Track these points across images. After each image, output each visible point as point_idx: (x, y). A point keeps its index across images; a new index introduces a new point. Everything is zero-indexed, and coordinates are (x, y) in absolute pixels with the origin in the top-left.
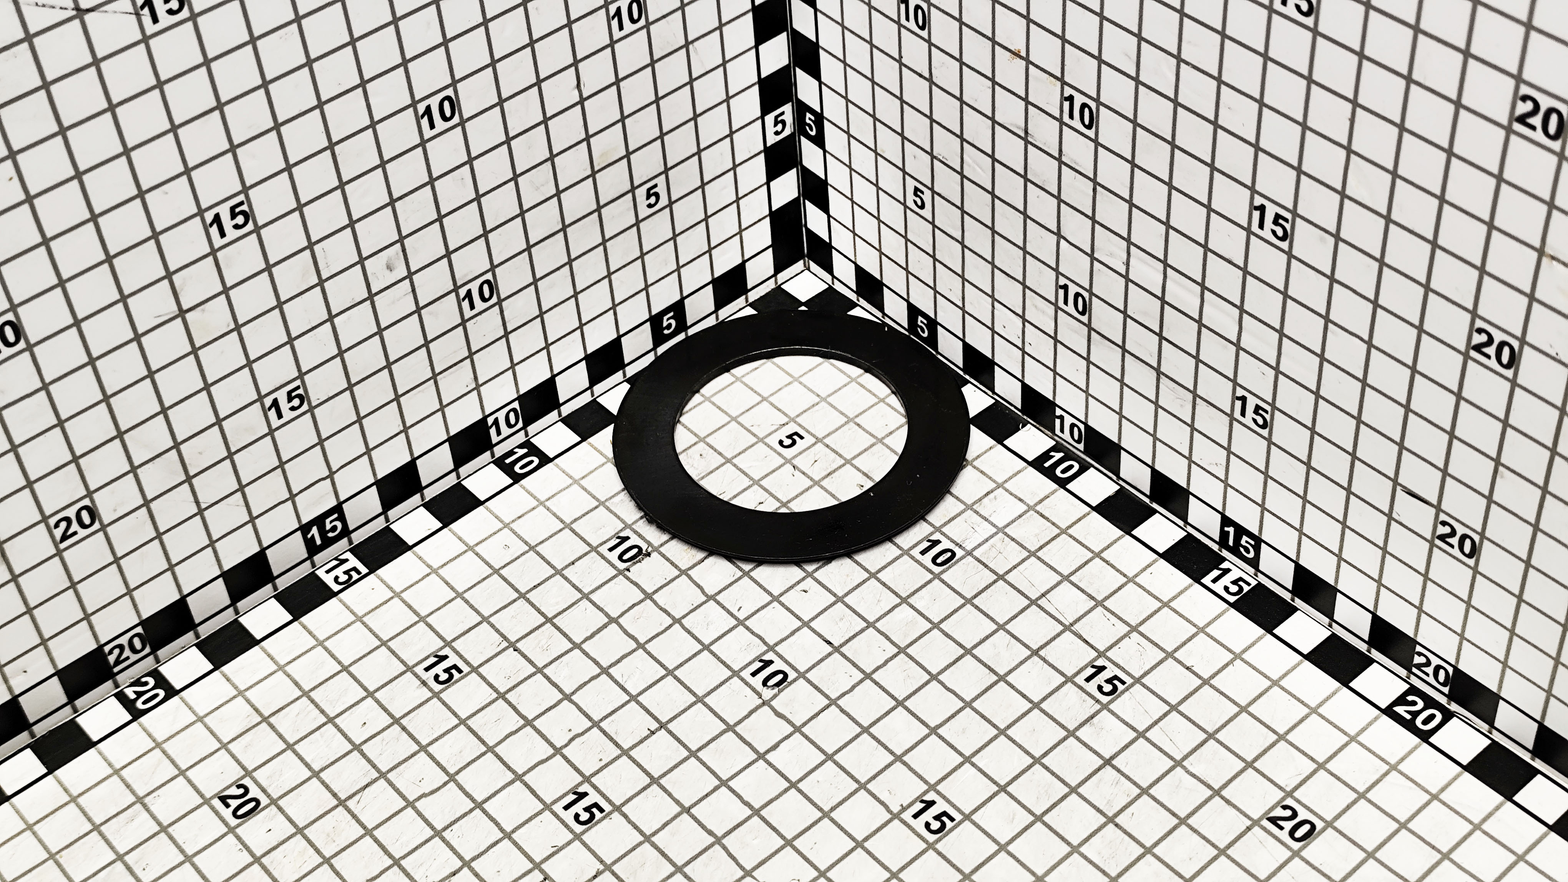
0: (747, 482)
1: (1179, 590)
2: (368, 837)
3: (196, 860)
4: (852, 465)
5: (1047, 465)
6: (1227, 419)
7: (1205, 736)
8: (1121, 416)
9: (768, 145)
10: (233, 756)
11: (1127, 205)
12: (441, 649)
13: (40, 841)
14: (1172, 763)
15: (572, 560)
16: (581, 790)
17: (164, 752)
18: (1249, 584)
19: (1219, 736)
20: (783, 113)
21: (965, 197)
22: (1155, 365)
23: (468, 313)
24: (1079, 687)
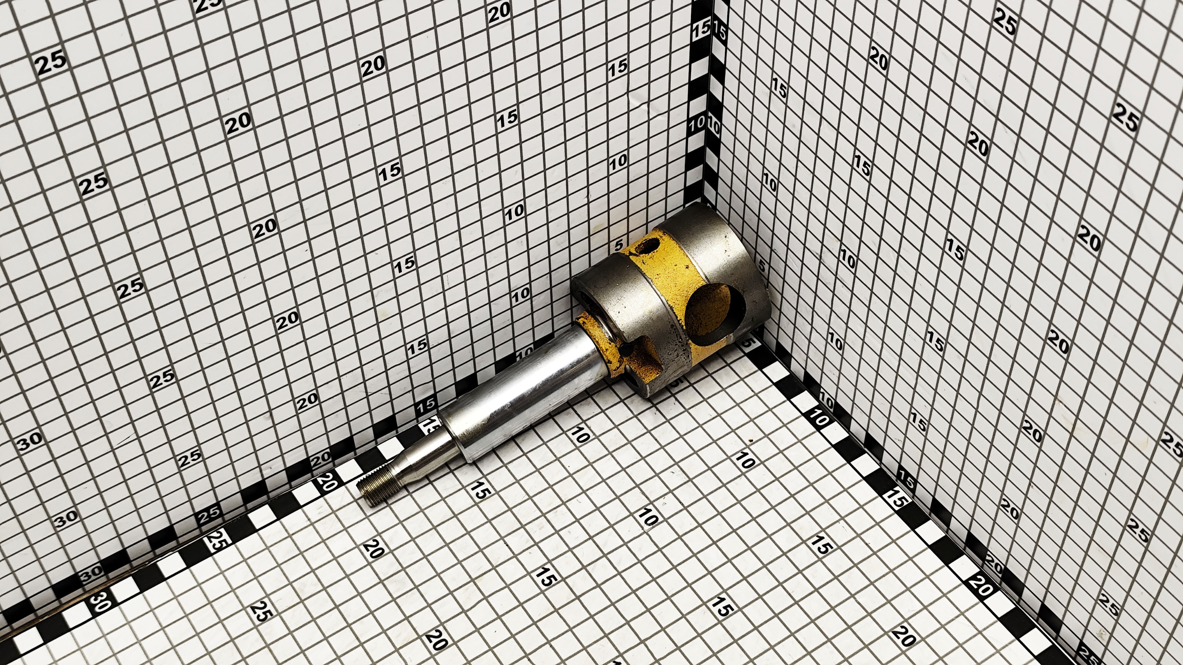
2: (437, 577)
3: (351, 577)
5: (812, 416)
7: (868, 583)
8: (854, 403)
10: (372, 524)
12: (481, 478)
13: (273, 556)
14: (849, 595)
16: (546, 567)
17: (337, 516)
19: (876, 584)
24: (808, 547)
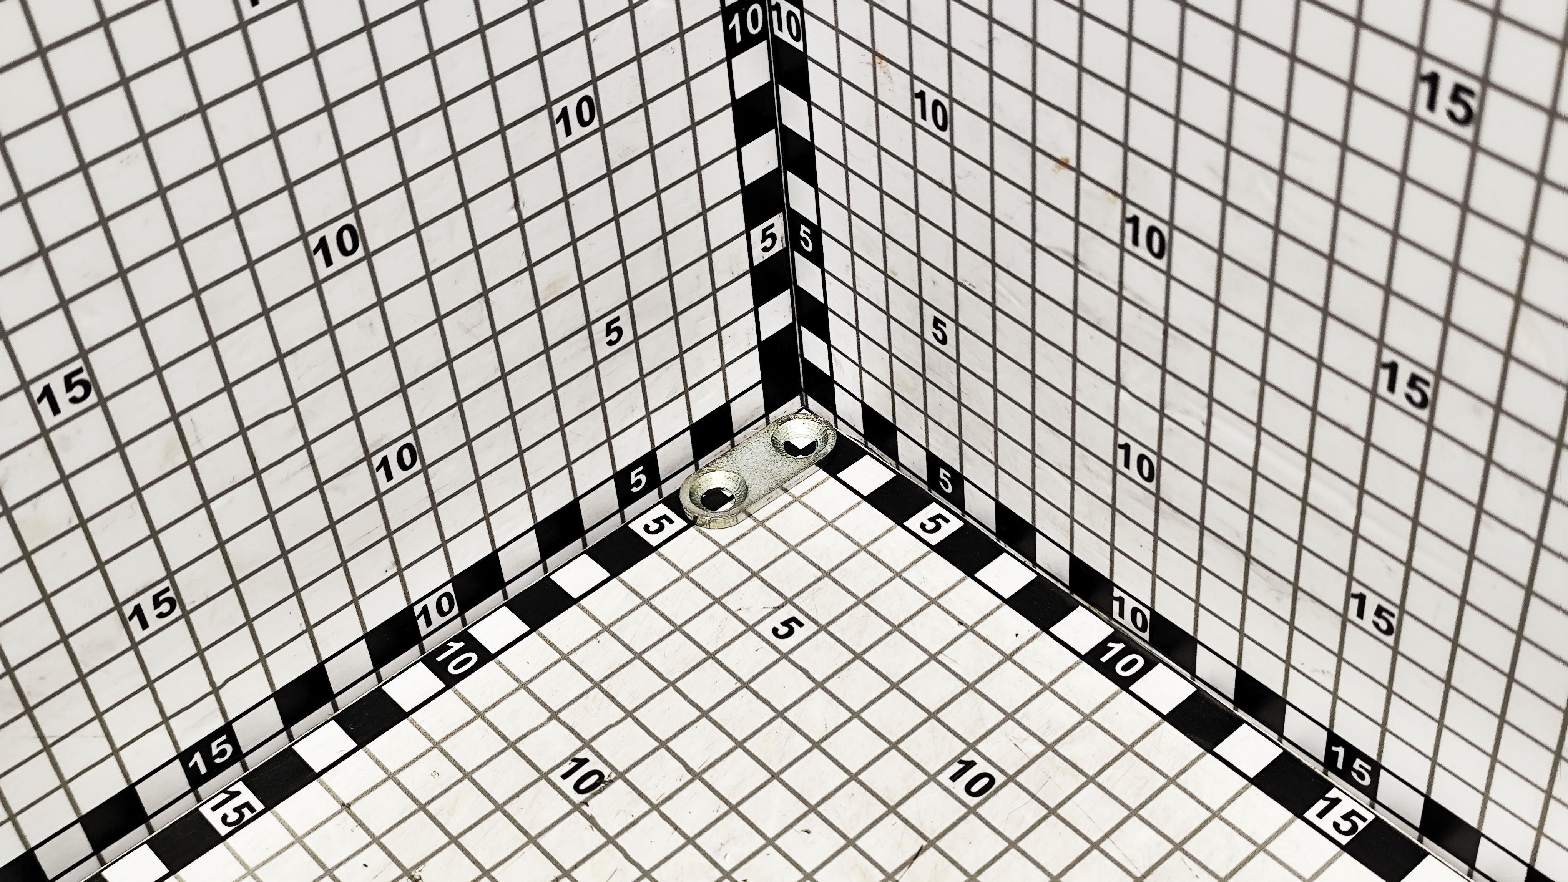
0: (733, 684)
1: (1277, 829)
4: (864, 661)
6: (1338, 620)
9: (755, 263)
11: (1207, 355)
15: (517, 791)
18: (1364, 820)
20: (772, 226)
21: (997, 333)
22: (1244, 548)
23: (384, 485)
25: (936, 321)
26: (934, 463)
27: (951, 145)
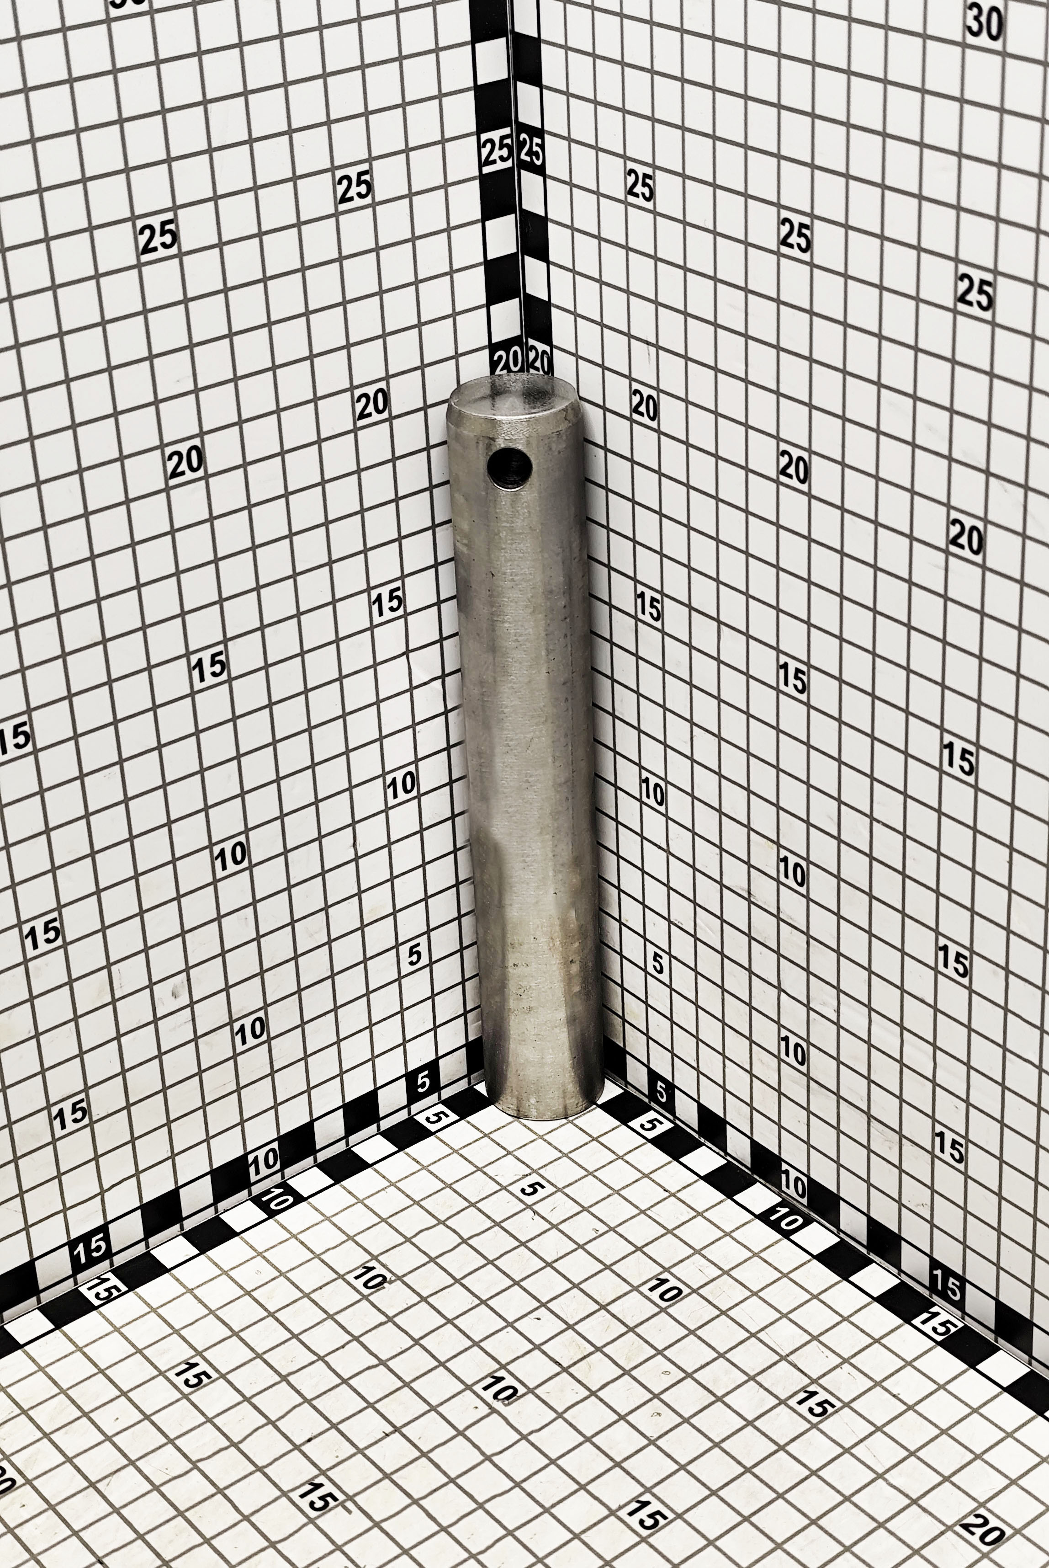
0: (489, 1224)
1: (889, 1329)
2: (115, 1515)
4: (589, 1212)
5: (773, 1218)
6: (928, 1157)
7: (906, 1453)
8: (838, 1167)
11: (834, 956)
12: (193, 1357)
14: (874, 1476)
15: (320, 1285)
16: (317, 1482)
18: (955, 1327)
19: (919, 1454)
21: (698, 959)
22: (866, 1109)
23: (240, 1048)
24: (791, 1408)
25: (656, 955)
26: (653, 1077)
27: (666, 815)
